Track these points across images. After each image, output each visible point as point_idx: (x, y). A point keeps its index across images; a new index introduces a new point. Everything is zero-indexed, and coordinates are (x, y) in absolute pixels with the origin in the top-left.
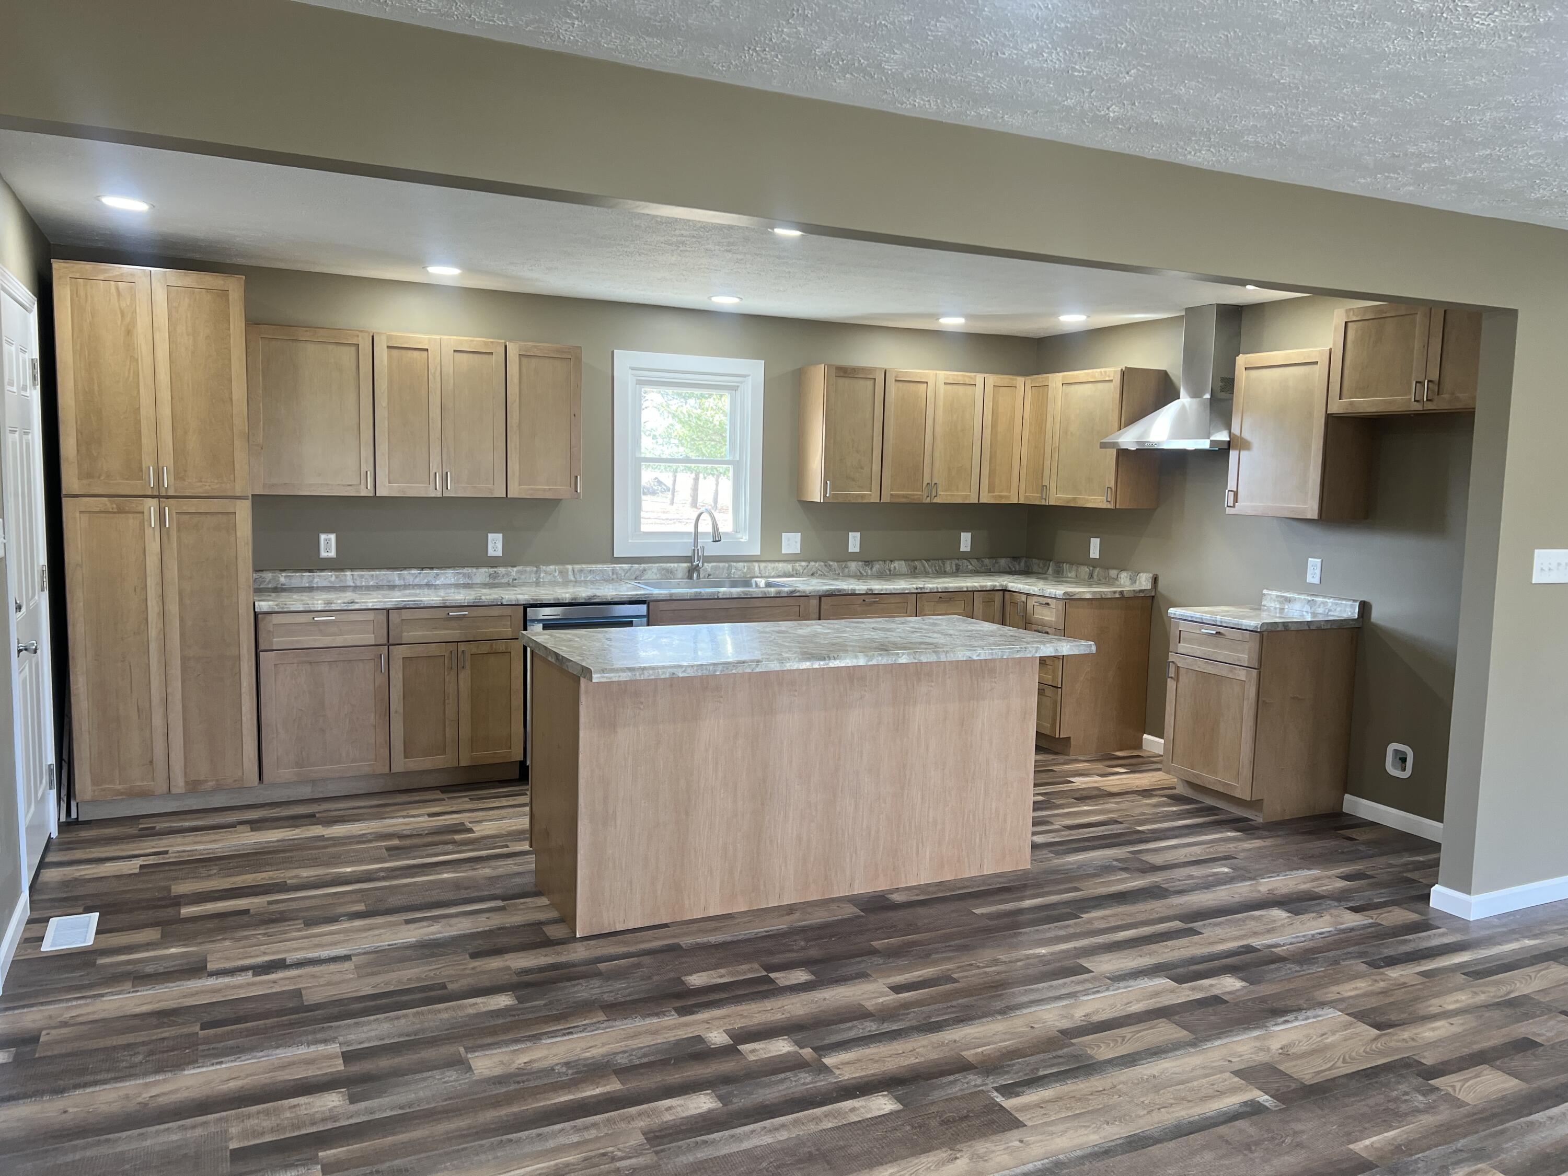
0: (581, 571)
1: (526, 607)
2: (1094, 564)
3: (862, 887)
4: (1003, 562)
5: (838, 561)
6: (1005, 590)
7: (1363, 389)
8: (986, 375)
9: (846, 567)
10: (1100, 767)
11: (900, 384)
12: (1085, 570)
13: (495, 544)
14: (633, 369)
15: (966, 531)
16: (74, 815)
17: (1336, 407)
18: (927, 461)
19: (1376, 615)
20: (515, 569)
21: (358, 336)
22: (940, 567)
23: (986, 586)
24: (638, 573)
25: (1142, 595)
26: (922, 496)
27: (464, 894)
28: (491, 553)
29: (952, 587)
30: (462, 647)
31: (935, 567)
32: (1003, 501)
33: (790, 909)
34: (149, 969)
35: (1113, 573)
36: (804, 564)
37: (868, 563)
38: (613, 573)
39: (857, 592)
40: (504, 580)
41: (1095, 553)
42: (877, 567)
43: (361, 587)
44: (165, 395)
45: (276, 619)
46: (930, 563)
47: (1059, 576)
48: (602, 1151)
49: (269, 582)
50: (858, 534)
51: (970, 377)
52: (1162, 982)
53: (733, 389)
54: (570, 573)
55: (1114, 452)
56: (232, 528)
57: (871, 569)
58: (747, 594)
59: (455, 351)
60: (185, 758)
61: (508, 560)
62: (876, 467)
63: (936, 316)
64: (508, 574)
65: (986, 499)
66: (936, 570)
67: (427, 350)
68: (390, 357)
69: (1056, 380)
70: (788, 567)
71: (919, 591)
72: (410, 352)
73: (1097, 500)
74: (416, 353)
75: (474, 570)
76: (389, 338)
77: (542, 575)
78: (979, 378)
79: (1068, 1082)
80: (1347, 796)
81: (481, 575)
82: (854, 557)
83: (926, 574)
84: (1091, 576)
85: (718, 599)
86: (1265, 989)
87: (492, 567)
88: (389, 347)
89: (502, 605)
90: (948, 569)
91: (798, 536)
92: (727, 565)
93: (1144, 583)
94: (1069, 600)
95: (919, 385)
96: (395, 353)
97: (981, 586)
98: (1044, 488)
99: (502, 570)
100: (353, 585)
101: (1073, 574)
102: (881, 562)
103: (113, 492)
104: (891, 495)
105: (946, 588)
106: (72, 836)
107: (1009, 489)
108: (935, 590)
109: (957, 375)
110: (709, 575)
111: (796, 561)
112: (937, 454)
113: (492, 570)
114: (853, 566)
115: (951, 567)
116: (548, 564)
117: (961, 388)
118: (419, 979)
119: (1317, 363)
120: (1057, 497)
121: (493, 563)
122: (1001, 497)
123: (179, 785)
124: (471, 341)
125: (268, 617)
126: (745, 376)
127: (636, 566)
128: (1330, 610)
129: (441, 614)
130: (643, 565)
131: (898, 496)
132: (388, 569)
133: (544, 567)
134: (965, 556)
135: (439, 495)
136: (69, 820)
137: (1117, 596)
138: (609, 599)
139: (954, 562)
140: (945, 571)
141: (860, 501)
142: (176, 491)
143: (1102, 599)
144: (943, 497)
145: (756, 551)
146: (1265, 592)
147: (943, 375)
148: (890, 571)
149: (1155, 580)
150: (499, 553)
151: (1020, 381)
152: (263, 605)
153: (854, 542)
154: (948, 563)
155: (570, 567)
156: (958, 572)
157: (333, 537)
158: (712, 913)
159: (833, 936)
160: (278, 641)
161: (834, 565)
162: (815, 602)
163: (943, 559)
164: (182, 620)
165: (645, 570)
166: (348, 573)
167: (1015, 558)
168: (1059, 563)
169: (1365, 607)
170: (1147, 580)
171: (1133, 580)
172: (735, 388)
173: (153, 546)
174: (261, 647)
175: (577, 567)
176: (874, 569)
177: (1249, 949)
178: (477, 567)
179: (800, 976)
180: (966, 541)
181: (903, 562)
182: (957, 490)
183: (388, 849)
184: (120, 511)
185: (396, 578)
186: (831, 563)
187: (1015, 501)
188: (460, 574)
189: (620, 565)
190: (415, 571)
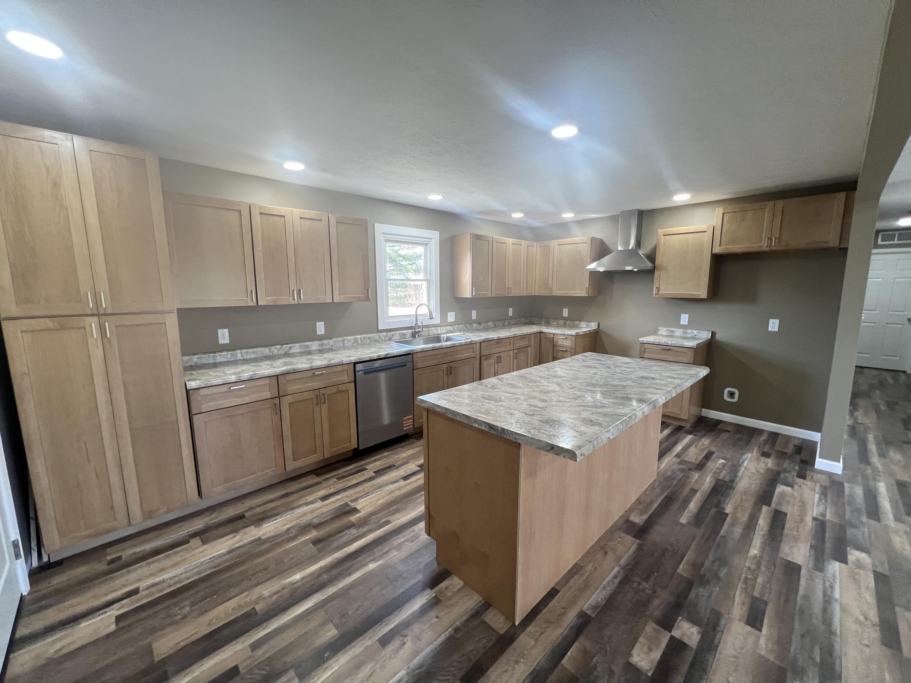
0: (364, 338)
1: (355, 364)
2: (566, 319)
4: (522, 320)
5: (469, 324)
6: (541, 333)
7: (733, 242)
8: (525, 241)
9: (472, 326)
11: (497, 244)
12: (561, 322)
13: (320, 328)
14: (383, 233)
15: (511, 307)
17: (717, 250)
18: (507, 278)
19: (718, 337)
20: (332, 340)
21: (241, 205)
22: (503, 325)
23: (535, 331)
24: (390, 337)
25: (595, 331)
26: (506, 293)
28: (319, 333)
30: (322, 391)
35: (577, 323)
36: (457, 326)
37: (479, 323)
38: (379, 338)
39: (494, 339)
40: (327, 347)
41: (565, 314)
42: (483, 325)
43: (247, 360)
45: (203, 392)
46: (500, 323)
50: (476, 311)
51: (520, 242)
55: (588, 272)
56: (164, 333)
57: (481, 327)
59: (301, 218)
60: (141, 499)
61: (327, 336)
62: (490, 281)
64: (328, 344)
67: (285, 217)
68: (261, 220)
69: (554, 243)
70: (451, 328)
71: (515, 336)
72: (273, 217)
74: (277, 218)
75: (310, 343)
76: (259, 207)
77: (347, 342)
80: (703, 409)
81: (314, 345)
82: (475, 321)
83: (499, 327)
84: (565, 324)
87: (320, 340)
88: (260, 213)
89: (343, 364)
91: (453, 313)
92: (427, 329)
94: (578, 336)
95: (503, 244)
96: (264, 217)
97: (533, 332)
99: (325, 342)
100: (242, 358)
101: (555, 323)
102: (484, 323)
103: (53, 313)
104: (495, 293)
105: (523, 334)
108: (520, 335)
109: (516, 240)
111: (454, 325)
112: (510, 275)
113: (320, 342)
114: (474, 326)
115: (506, 324)
116: (347, 336)
117: (517, 246)
119: (706, 231)
120: (556, 292)
121: (320, 338)
122: (529, 293)
123: (137, 514)
124: (309, 212)
125: (196, 391)
126: (431, 239)
127: (389, 333)
128: (695, 335)
129: (310, 374)
130: (392, 333)
131: (497, 294)
132: (263, 347)
133: (346, 338)
134: (511, 318)
135: (296, 302)
136: (42, 564)
137: (589, 332)
138: (395, 355)
139: (508, 321)
141: (485, 296)
142: (114, 310)
143: (585, 334)
144: (512, 293)
145: (438, 322)
146: (659, 328)
147: (511, 240)
148: (487, 326)
149: (599, 325)
150: (323, 332)
151: (535, 244)
152: (192, 385)
153: (474, 315)
154: (506, 321)
155: (359, 337)
156: (509, 325)
157: (226, 331)
160: (205, 407)
161: (468, 325)
162: (478, 345)
163: (503, 321)
164: (128, 403)
165: (393, 335)
166: (239, 352)
167: (526, 318)
168: (548, 319)
170: (595, 325)
171: (588, 326)
172: (426, 245)
173: (97, 352)
174: (193, 412)
175: (362, 336)
178: (312, 341)
180: (510, 312)
181: (491, 323)
182: (517, 290)
184: (62, 328)
185: (268, 352)
186: (467, 325)
187: (533, 294)
188: (303, 346)
189: (382, 334)
190: (278, 347)
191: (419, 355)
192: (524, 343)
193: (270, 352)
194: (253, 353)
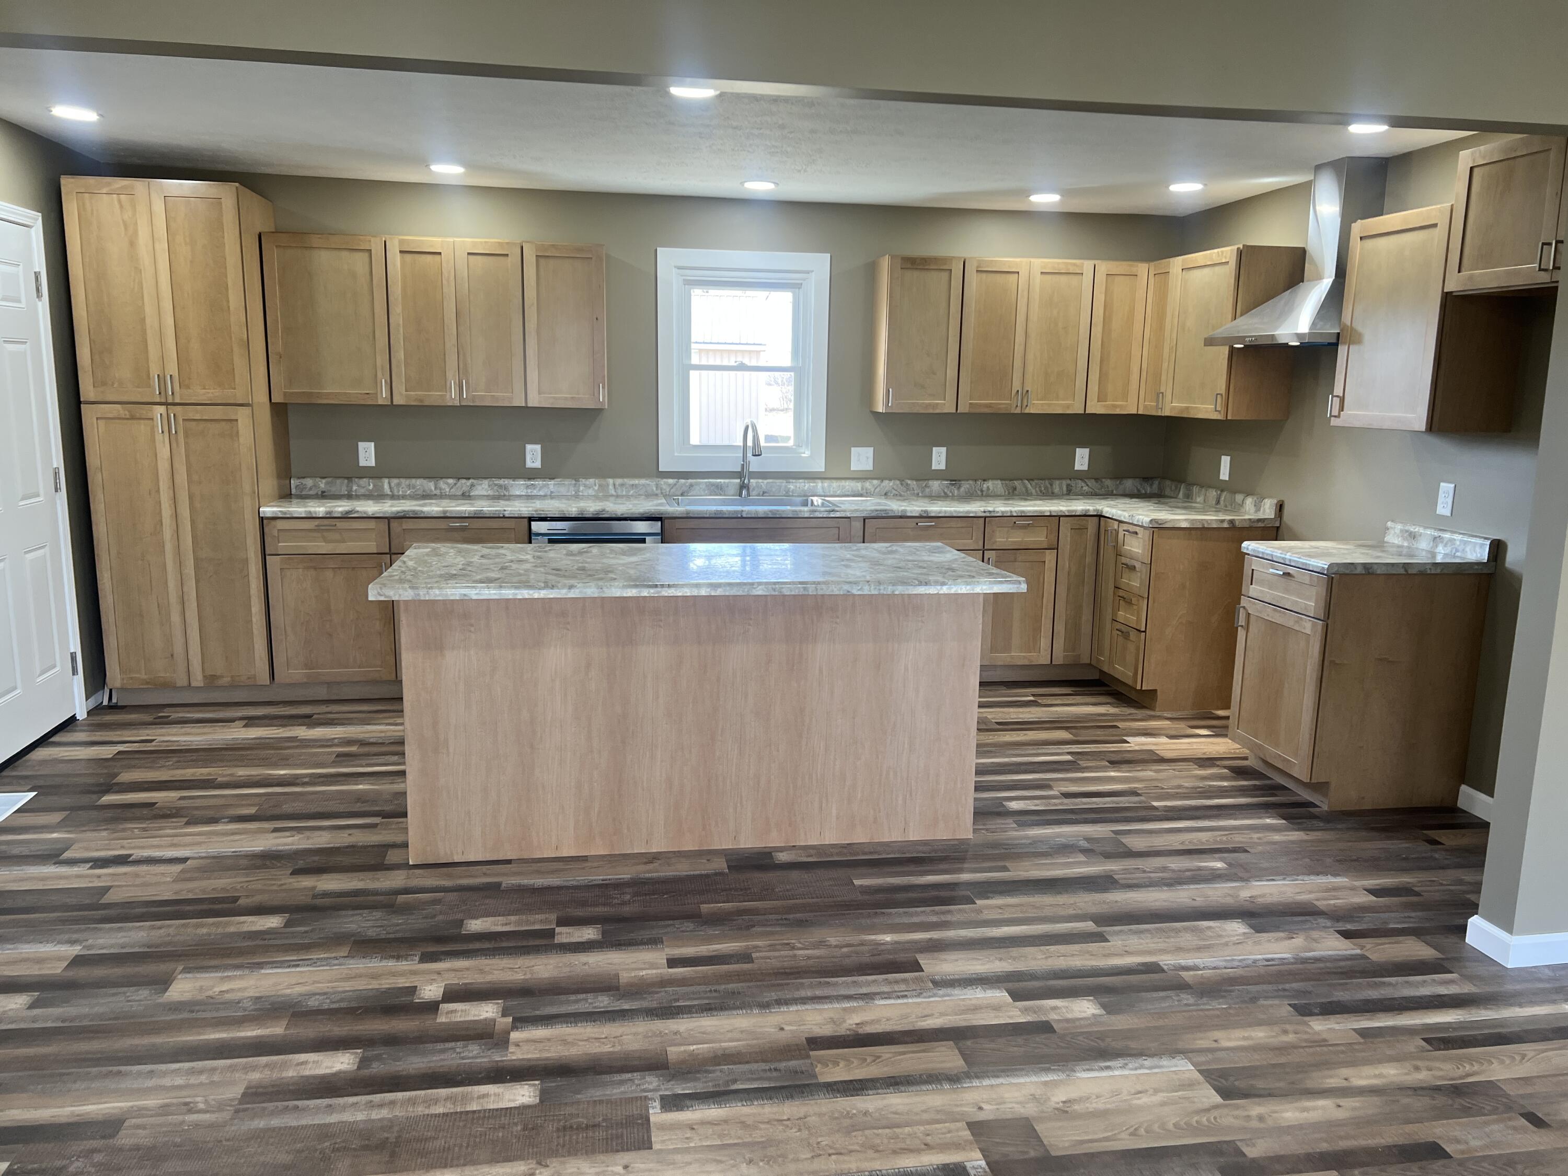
0: (622, 485)
1: (531, 519)
2: (1222, 487)
3: (748, 841)
4: (1129, 484)
5: (917, 480)
6: (1100, 516)
7: (1486, 259)
8: (1096, 262)
9: (928, 486)
10: (1182, 727)
11: (984, 275)
12: (1213, 494)
14: (679, 268)
15: (1083, 446)
16: (114, 700)
17: (1455, 283)
18: (1018, 363)
19: (1513, 559)
20: (553, 482)
21: (370, 241)
22: (1046, 488)
23: (1076, 511)
24: (685, 489)
25: (1260, 525)
26: (1010, 405)
27: (358, 807)
28: (529, 464)
29: (1030, 511)
31: (1040, 487)
32: (1118, 411)
33: (653, 858)
34: (16, 851)
35: (1239, 497)
36: (875, 482)
37: (955, 481)
38: (657, 488)
39: (909, 514)
40: (541, 493)
41: (1224, 475)
42: (966, 486)
44: (167, 305)
45: (280, 525)
46: (1034, 483)
47: (1188, 502)
48: (188, 1100)
49: (310, 489)
50: (943, 450)
51: (1075, 265)
52: (1000, 995)
53: (794, 287)
54: (611, 487)
55: (1225, 350)
56: (234, 435)
57: (959, 488)
58: (776, 514)
59: (469, 254)
60: (202, 654)
61: (546, 473)
62: (952, 372)
63: (1027, 193)
64: (545, 487)
65: (1095, 407)
66: (1041, 491)
67: (440, 253)
68: (403, 263)
69: (1178, 262)
70: (858, 486)
71: (988, 514)
72: (424, 256)
73: (1207, 409)
74: (429, 257)
75: (511, 482)
76: (401, 242)
77: (581, 488)
78: (1088, 265)
79: (756, 1103)
80: (1464, 788)
81: (518, 487)
82: (938, 475)
83: (1026, 496)
84: (1218, 502)
85: (742, 518)
86: (1122, 1022)
87: (530, 479)
88: (401, 252)
89: (504, 517)
90: (1057, 490)
91: (870, 451)
93: (1268, 511)
94: (1158, 529)
95: (1007, 276)
96: (408, 257)
97: (1068, 511)
98: (1159, 395)
99: (540, 482)
100: (390, 493)
101: (1201, 499)
102: (971, 482)
103: (125, 399)
104: (970, 403)
105: (1023, 512)
106: (97, 719)
107: (1125, 397)
108: (1009, 514)
109: (1058, 263)
110: (764, 493)
111: (867, 479)
112: (1030, 356)
113: (529, 482)
114: (936, 485)
115: (1061, 488)
116: (587, 477)
117: (1063, 279)
118: (224, 890)
119: (1435, 225)
120: (1171, 407)
121: (532, 475)
122: (1115, 406)
123: (198, 680)
124: (485, 242)
125: (273, 523)
126: (808, 272)
127: (683, 481)
129: (442, 524)
130: (690, 481)
131: (980, 405)
132: (425, 478)
133: (583, 480)
134: (1081, 475)
135: (457, 403)
136: (111, 704)
137: (1226, 525)
138: (619, 515)
139: (1064, 483)
140: (1053, 493)
141: (931, 411)
142: (181, 399)
143: (1204, 528)
144: (1037, 406)
145: (819, 466)
146: (1389, 524)
147: (1039, 263)
148: (982, 491)
149: (1280, 507)
150: (538, 464)
151: (1142, 269)
152: (273, 511)
153: (939, 458)
154: (1058, 483)
155: (611, 481)
156: (1069, 493)
157: (370, 446)
158: (565, 853)
159: (666, 893)
160: (284, 545)
161: (913, 484)
162: (858, 525)
163: (1051, 479)
164: (193, 522)
165: (691, 485)
166: (386, 481)
167: (1146, 479)
168: (1190, 485)
169: (1498, 548)
170: (1271, 507)
171: (1258, 507)
172: (798, 286)
173: (164, 451)
174: (267, 552)
175: (619, 481)
176: (962, 489)
177: (1153, 968)
178: (515, 478)
179: (589, 933)
180: (1082, 459)
181: (999, 482)
182: (1057, 398)
183: (339, 755)
184: (132, 418)
185: (433, 488)
186: (909, 482)
187: (1133, 411)
188: (496, 485)
189: (665, 480)
190: (451, 481)
191: (679, 524)
192: (1039, 537)
193: (436, 488)
194: (409, 486)
